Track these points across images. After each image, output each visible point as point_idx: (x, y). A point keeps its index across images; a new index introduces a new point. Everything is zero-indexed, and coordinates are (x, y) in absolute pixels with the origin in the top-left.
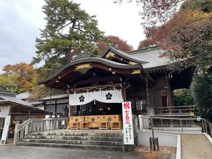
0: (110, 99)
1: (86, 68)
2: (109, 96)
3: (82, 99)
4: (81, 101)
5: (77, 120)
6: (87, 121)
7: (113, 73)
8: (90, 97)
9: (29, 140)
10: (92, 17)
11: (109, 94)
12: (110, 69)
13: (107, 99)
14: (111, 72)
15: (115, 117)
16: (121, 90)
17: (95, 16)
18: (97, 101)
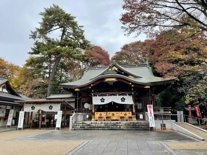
0: (124, 101)
1: (112, 81)
2: (123, 100)
3: (103, 100)
4: (102, 102)
5: (101, 115)
6: (109, 115)
7: (132, 86)
8: (108, 99)
9: (79, 127)
10: (80, 27)
11: (123, 98)
12: (130, 84)
13: (122, 101)
14: (131, 85)
15: (129, 113)
16: (132, 96)
17: (82, 27)
18: (114, 103)
